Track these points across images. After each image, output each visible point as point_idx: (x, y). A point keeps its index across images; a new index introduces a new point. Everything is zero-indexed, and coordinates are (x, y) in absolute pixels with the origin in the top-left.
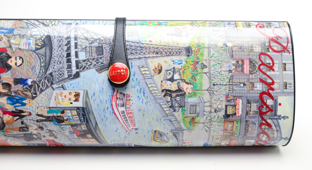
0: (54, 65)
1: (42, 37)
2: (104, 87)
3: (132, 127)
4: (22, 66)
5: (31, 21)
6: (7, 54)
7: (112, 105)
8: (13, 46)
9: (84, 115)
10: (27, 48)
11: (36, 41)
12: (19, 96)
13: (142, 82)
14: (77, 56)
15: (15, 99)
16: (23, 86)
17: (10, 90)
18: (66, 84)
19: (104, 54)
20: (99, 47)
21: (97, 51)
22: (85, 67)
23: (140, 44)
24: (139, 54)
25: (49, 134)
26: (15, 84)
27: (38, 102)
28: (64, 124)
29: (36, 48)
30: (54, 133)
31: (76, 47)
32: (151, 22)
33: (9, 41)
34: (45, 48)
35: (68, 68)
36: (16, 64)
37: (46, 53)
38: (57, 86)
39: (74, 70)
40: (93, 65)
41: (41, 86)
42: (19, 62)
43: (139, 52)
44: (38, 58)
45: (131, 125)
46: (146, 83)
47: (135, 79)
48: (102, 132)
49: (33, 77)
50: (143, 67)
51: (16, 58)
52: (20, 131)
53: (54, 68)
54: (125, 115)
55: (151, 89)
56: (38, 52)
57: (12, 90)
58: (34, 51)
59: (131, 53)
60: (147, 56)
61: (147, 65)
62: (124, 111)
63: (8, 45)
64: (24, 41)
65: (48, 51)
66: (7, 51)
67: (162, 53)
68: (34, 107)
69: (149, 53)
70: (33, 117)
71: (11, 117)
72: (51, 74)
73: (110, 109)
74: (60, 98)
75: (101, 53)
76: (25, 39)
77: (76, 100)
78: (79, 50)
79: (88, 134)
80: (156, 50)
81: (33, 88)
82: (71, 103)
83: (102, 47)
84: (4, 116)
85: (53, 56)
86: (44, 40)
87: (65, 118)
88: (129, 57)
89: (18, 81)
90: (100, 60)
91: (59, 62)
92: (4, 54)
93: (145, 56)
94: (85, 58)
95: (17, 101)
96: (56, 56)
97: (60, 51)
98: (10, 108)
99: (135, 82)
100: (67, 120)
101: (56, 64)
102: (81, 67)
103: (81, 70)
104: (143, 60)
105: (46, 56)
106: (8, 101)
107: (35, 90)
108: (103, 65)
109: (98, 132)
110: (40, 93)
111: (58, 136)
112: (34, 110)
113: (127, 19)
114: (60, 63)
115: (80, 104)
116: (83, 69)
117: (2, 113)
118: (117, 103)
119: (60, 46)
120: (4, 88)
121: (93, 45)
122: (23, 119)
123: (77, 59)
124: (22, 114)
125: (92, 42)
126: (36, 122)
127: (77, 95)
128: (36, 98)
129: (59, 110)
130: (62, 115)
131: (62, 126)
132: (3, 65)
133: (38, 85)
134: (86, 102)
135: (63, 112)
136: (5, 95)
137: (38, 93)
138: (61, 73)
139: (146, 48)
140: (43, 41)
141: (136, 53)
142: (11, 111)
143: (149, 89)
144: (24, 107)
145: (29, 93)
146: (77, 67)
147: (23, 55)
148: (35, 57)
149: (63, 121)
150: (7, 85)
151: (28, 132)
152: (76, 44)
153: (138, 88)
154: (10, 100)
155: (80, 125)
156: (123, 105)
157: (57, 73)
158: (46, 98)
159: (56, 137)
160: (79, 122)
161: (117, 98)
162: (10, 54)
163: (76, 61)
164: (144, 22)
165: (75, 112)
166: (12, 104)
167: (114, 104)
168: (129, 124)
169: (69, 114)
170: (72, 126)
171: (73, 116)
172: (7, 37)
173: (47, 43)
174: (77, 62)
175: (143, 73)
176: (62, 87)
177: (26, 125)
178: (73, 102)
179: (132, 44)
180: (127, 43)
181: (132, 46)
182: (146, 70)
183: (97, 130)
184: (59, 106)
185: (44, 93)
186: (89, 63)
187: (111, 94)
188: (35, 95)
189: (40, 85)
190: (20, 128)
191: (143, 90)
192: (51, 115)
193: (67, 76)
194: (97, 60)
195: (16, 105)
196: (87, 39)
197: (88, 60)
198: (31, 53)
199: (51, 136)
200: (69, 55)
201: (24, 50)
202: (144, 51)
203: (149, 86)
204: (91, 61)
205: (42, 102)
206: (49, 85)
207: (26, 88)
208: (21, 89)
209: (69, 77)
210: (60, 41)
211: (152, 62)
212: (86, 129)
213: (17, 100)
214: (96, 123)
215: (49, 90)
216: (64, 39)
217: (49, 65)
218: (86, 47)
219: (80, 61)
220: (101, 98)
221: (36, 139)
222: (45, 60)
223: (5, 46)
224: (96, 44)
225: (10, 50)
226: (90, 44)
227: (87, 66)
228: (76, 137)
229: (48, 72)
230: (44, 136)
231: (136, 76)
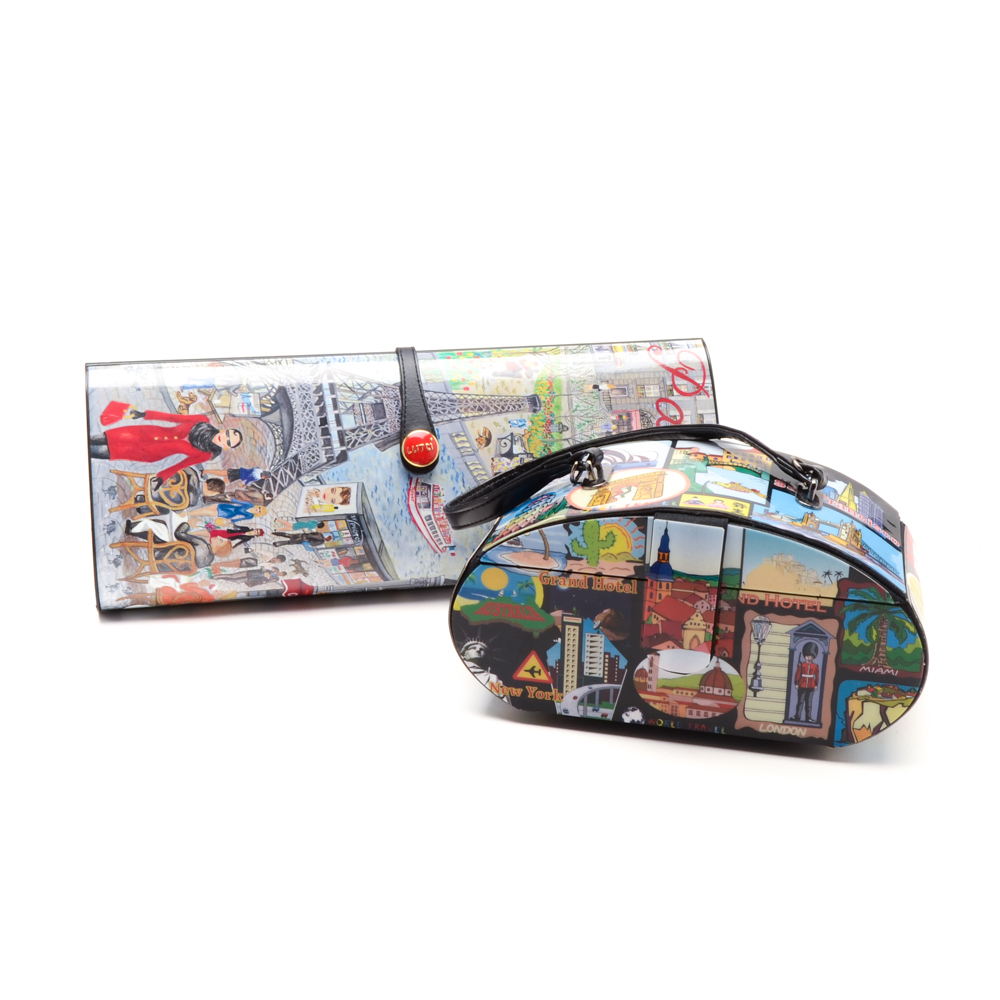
0: (300, 442)
1: (270, 391)
2: (393, 476)
3: (444, 545)
4: (240, 445)
5: (240, 361)
6: (209, 426)
7: (408, 506)
8: (218, 410)
9: (359, 528)
10: (246, 413)
11: (261, 399)
12: (239, 501)
13: (459, 461)
14: (339, 422)
15: (232, 507)
16: (247, 483)
17: (222, 492)
18: (324, 474)
19: (388, 416)
20: (377, 404)
21: (374, 412)
22: (356, 441)
23: (449, 395)
24: (449, 413)
25: (294, 569)
26: (232, 481)
27: (276, 511)
28: (323, 546)
29: (262, 412)
30: (303, 565)
31: (335, 407)
32: (460, 354)
33: (209, 402)
34: (278, 411)
35: (325, 445)
36: (229, 443)
37: (281, 421)
38: (309, 479)
39: (337, 448)
40: (369, 437)
41: (279, 481)
42: (235, 439)
43: (448, 409)
44: (268, 430)
45: (443, 541)
46: (466, 463)
47: (445, 458)
48: (391, 556)
49: (262, 464)
50: (457, 436)
51: (228, 433)
52: (241, 566)
53: (299, 447)
54: (432, 523)
55: (475, 474)
56: (266, 418)
57: (226, 491)
58: (260, 418)
59: (435, 412)
60: (463, 416)
61: (464, 431)
62: (430, 516)
63: (210, 410)
64: (237, 400)
65: (285, 417)
66: (208, 420)
67: (488, 409)
68: (269, 519)
69: (466, 410)
70: (267, 537)
71: (225, 540)
72: (295, 458)
73: (406, 514)
74: (315, 500)
75: (382, 415)
76: (239, 397)
77: (345, 502)
78: (342, 411)
79: (366, 562)
80: (477, 404)
81: (264, 486)
82: (336, 508)
83: (382, 404)
84: (213, 539)
85: (296, 425)
86: (275, 396)
87: (326, 536)
88: (434, 418)
89: (235, 475)
90: (381, 428)
91: (307, 436)
92: (204, 426)
93: (459, 415)
94: (354, 426)
95: (237, 511)
96: (301, 425)
97: (307, 414)
98: (225, 524)
99: (447, 462)
100: (330, 538)
101: (302, 439)
102: (349, 443)
103: (349, 447)
104: (457, 423)
105: (282, 426)
106: (221, 511)
107: (268, 488)
108: (387, 435)
109: (384, 558)
110: (278, 493)
111: (311, 572)
112: (268, 525)
113: (417, 349)
114: (311, 436)
115: (351, 508)
116: (353, 445)
117: (209, 535)
118: (418, 501)
119: (306, 406)
120: (211, 489)
121: (365, 401)
122: (248, 542)
123: (340, 428)
124: (247, 534)
125: (364, 396)
126: (271, 547)
127: (346, 493)
128: (272, 503)
129: (314, 522)
130: (320, 530)
131: (320, 551)
132: (204, 446)
133: (273, 478)
134: (363, 505)
135: (321, 525)
136: (213, 500)
137: (275, 494)
138: (313, 455)
139: (460, 402)
140: (274, 399)
141: (444, 411)
142: (225, 529)
143: (472, 474)
144: (249, 521)
145: (257, 495)
146: (342, 443)
147: (240, 425)
148: (263, 428)
149: (322, 541)
150: (216, 483)
151: (255, 568)
152: (334, 401)
153: (452, 472)
154: (223, 509)
155: (352, 546)
156: (428, 506)
157: (306, 455)
158: (289, 501)
159: (305, 574)
160: (351, 542)
161: (417, 493)
162: (216, 427)
163: (338, 432)
164: (448, 353)
165: (343, 524)
166: (227, 518)
167: (412, 503)
168: (440, 540)
169: (333, 528)
170: (338, 549)
171: (339, 530)
172: (205, 394)
173: (281, 401)
174: (341, 434)
175: (460, 446)
176: (318, 479)
177: (253, 555)
178: (338, 506)
179: (435, 396)
180: (426, 395)
181: (435, 400)
182: (463, 441)
183: (384, 552)
184: (314, 514)
185: (285, 492)
186: (362, 435)
187: (406, 487)
188: (269, 498)
189: (278, 479)
190: (242, 560)
191: (461, 476)
192: (300, 532)
193: (325, 461)
194: (376, 427)
195: (234, 518)
196: (351, 390)
197: (360, 429)
198: (254, 421)
199: (297, 572)
200: (324, 421)
201: (240, 417)
202: (457, 408)
203: (472, 468)
204: (365, 430)
205: (283, 509)
206: (294, 478)
207: (253, 486)
208: (244, 489)
209: (328, 461)
210: (305, 398)
211: (473, 426)
212: (363, 553)
213: (237, 509)
214: (382, 541)
215: (294, 487)
216: (311, 392)
217: (290, 442)
218: (353, 406)
219: (345, 431)
220: (389, 495)
221: (267, 581)
222: (282, 432)
223: (204, 412)
224: (370, 399)
225: (214, 418)
226: (359, 399)
227: (359, 440)
228: (343, 570)
229: (290, 455)
230: (285, 574)
231: (448, 452)
